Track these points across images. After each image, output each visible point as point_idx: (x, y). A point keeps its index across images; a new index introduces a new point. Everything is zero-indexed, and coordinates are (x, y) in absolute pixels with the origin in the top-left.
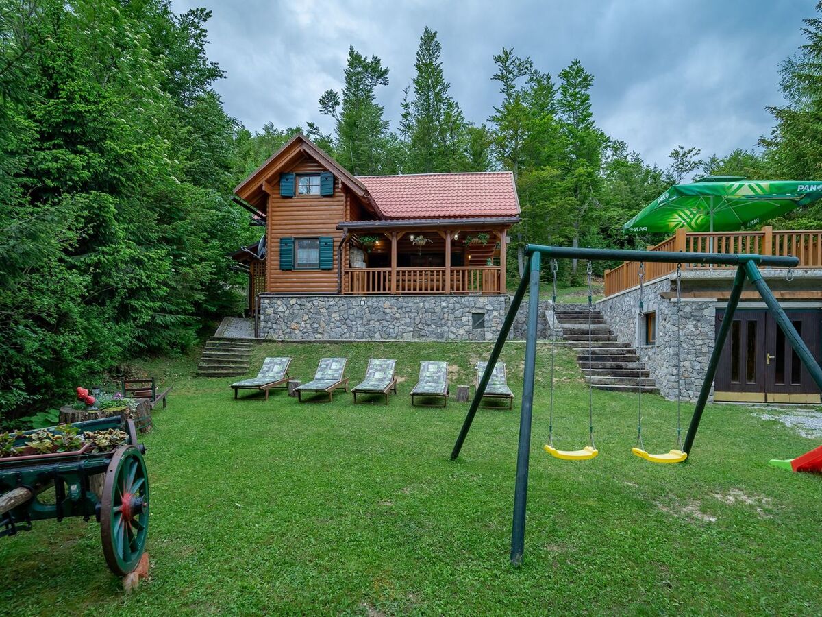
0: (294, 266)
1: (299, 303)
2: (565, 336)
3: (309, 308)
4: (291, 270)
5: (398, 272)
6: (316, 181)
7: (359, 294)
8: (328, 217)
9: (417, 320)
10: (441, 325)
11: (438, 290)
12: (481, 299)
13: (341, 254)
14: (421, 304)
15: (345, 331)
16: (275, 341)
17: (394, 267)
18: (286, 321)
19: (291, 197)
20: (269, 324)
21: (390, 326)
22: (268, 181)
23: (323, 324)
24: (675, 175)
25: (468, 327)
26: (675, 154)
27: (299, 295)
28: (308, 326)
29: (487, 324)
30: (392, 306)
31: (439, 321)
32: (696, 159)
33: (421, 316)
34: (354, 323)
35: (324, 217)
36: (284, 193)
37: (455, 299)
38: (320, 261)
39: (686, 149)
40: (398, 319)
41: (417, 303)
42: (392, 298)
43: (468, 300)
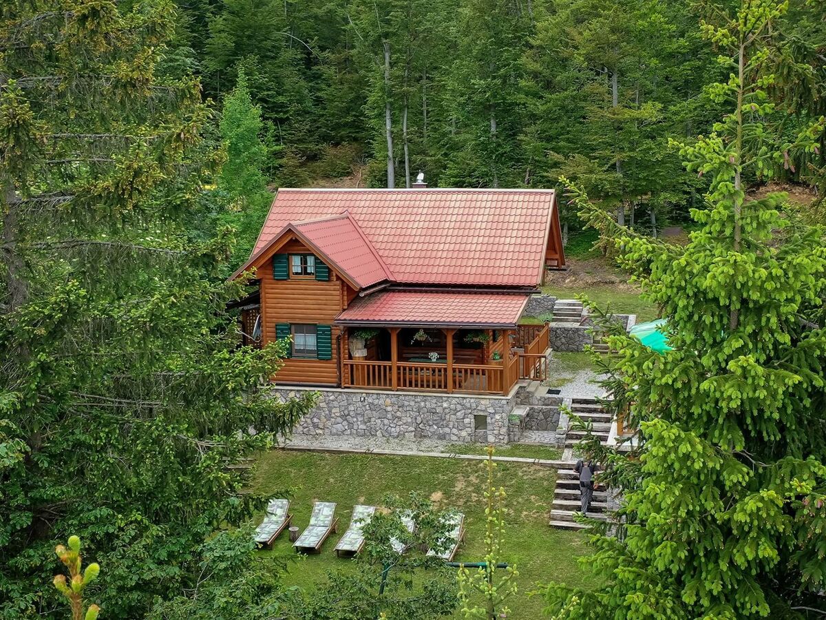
0: (290, 354)
5: (399, 367)
7: (359, 389)
9: (419, 420)
10: (443, 426)
12: (483, 402)
13: (339, 344)
14: (422, 404)
15: (346, 427)
17: (395, 361)
19: (285, 280)
21: (392, 425)
23: (323, 418)
25: (470, 429)
27: (297, 386)
28: (309, 421)
29: (489, 427)
30: (393, 405)
31: (441, 422)
33: (422, 416)
34: (355, 419)
35: (320, 302)
36: (278, 276)
37: (456, 400)
40: (399, 418)
41: (418, 402)
42: (393, 396)
43: (470, 402)
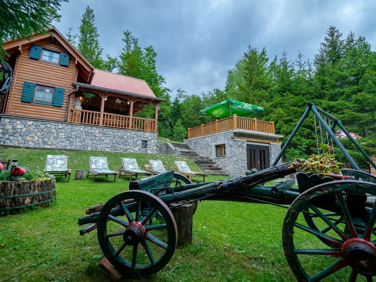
0: (32, 101)
1: (35, 124)
2: (181, 153)
3: (43, 128)
4: (30, 103)
5: (104, 115)
6: (57, 56)
7: (77, 123)
8: (63, 77)
9: (114, 141)
10: (126, 145)
11: (125, 127)
12: (146, 134)
13: (69, 100)
14: (117, 133)
15: (68, 144)
16: (21, 147)
17: (102, 112)
18: (22, 135)
19: (37, 60)
20: (7, 136)
21: (98, 144)
22: (23, 46)
23: (52, 139)
24: (178, 98)
25: (139, 147)
26: (179, 91)
27: (36, 120)
28: (40, 140)
29: (148, 146)
30: (100, 133)
31: (125, 143)
32: (185, 94)
33: (116, 139)
34: (75, 140)
35: (60, 76)
36: (33, 56)
37: (134, 132)
38: (53, 101)
39: (182, 90)
40: (103, 140)
41: (114, 133)
42: (100, 128)
43: (140, 133)
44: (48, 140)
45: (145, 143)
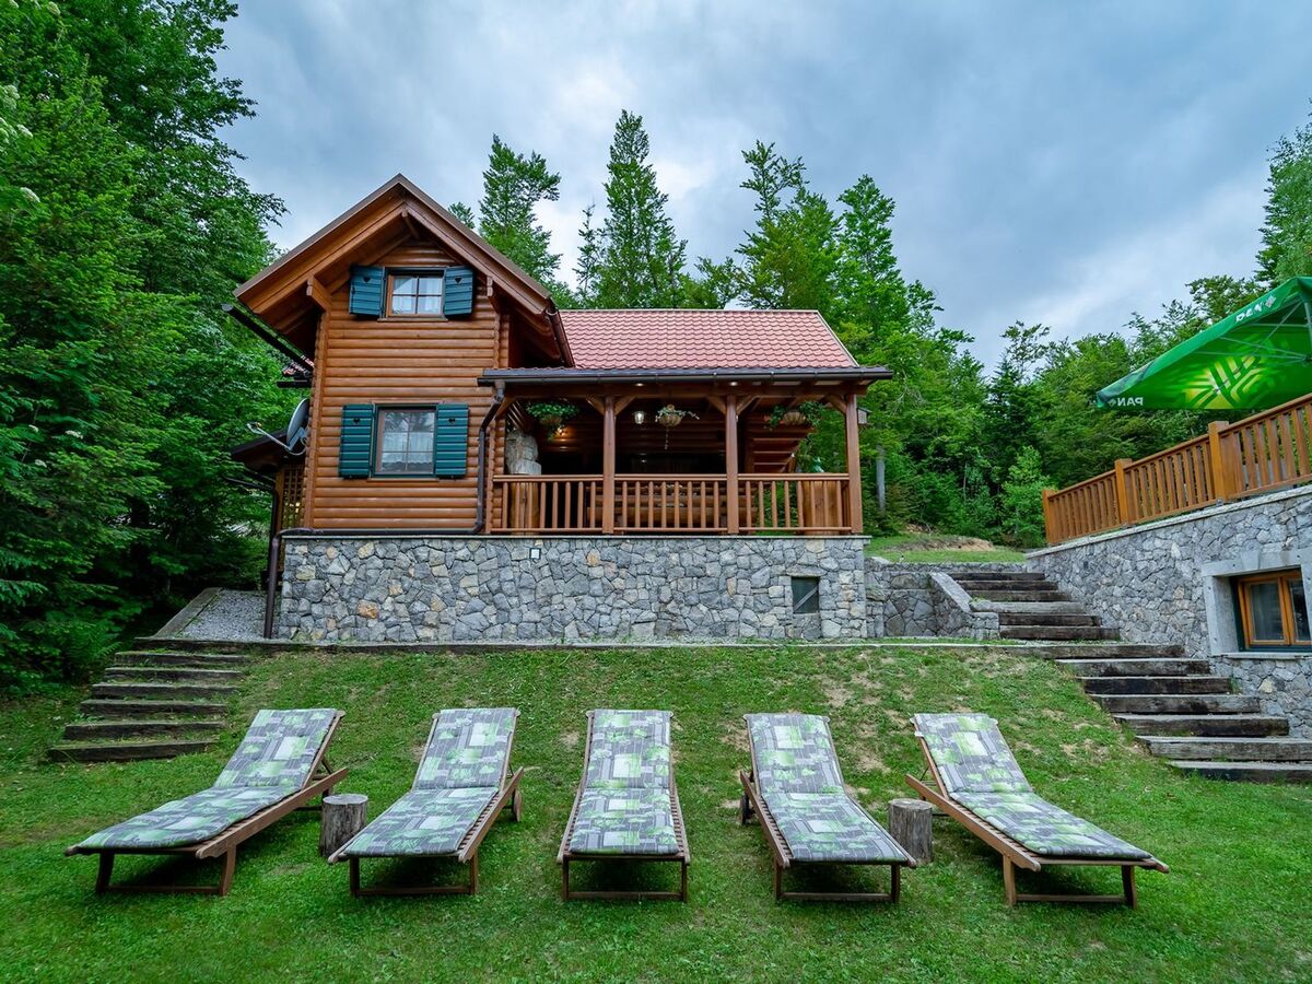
0: (372, 468)
1: (381, 553)
2: (1004, 628)
3: (405, 565)
4: (364, 477)
5: (618, 484)
6: (434, 286)
7: (525, 533)
8: (460, 361)
9: (666, 594)
10: (719, 608)
11: (710, 524)
12: (811, 546)
13: (487, 444)
14: (674, 557)
15: (493, 619)
16: (314, 648)
17: (610, 475)
18: (346, 596)
19: (374, 318)
20: (304, 605)
21: (602, 609)
22: (322, 278)
23: (437, 603)
25: (783, 610)
26: (1012, 332)
27: (381, 535)
28: (402, 609)
29: (826, 603)
30: (605, 562)
31: (716, 595)
33: (673, 584)
34: (515, 600)
35: (449, 361)
36: (358, 306)
37: (751, 544)
38: (436, 458)
40: (619, 592)
41: (665, 555)
42: (606, 543)
43: (784, 547)
44: (425, 607)
45: (807, 591)
